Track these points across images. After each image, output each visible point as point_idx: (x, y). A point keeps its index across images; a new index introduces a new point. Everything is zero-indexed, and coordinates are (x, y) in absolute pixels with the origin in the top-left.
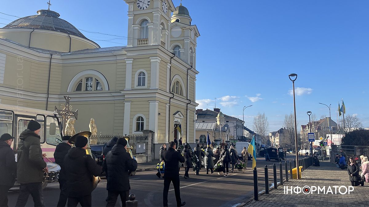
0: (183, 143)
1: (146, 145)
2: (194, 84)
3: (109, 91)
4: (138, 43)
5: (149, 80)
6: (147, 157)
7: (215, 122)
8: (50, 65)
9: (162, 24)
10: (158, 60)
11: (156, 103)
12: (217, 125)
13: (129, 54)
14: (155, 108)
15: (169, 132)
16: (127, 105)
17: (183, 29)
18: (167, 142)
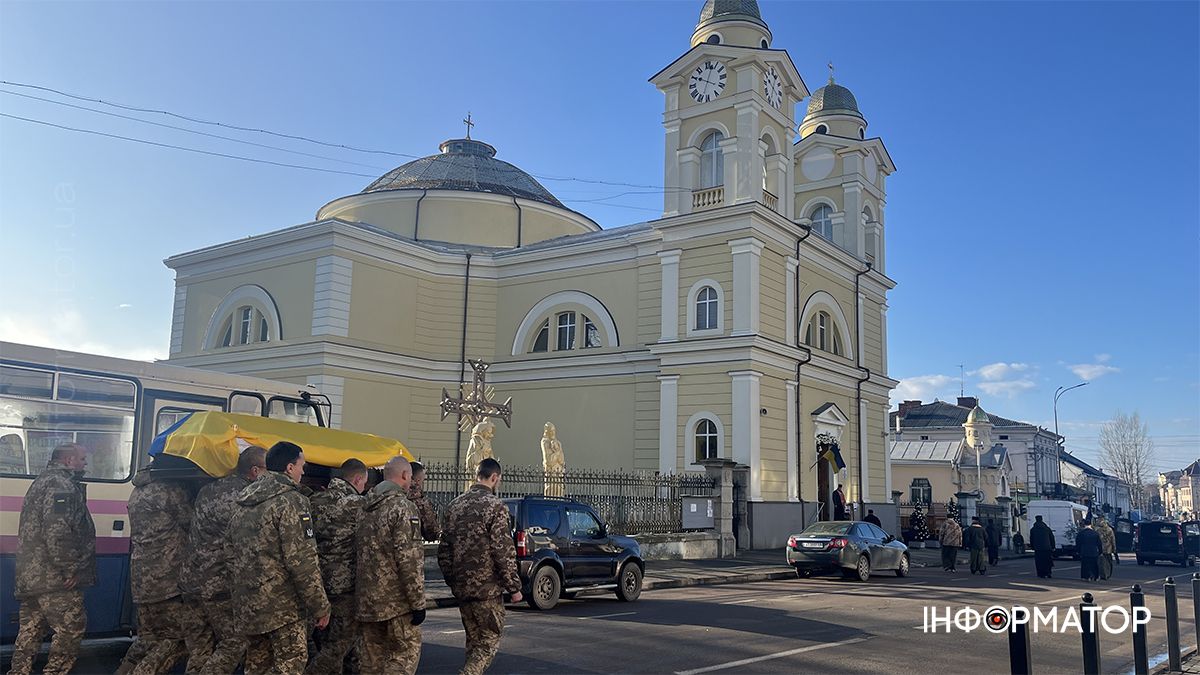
0: (848, 501)
1: (714, 504)
2: (881, 319)
3: (619, 350)
4: (696, 203)
5: (729, 310)
6: (719, 542)
7: (960, 440)
8: (467, 285)
9: (767, 138)
10: (756, 247)
11: (751, 378)
12: (966, 447)
13: (670, 237)
14: (749, 392)
15: (799, 466)
16: (668, 388)
17: (838, 152)
18: (792, 497)
